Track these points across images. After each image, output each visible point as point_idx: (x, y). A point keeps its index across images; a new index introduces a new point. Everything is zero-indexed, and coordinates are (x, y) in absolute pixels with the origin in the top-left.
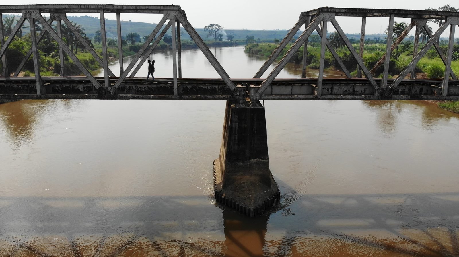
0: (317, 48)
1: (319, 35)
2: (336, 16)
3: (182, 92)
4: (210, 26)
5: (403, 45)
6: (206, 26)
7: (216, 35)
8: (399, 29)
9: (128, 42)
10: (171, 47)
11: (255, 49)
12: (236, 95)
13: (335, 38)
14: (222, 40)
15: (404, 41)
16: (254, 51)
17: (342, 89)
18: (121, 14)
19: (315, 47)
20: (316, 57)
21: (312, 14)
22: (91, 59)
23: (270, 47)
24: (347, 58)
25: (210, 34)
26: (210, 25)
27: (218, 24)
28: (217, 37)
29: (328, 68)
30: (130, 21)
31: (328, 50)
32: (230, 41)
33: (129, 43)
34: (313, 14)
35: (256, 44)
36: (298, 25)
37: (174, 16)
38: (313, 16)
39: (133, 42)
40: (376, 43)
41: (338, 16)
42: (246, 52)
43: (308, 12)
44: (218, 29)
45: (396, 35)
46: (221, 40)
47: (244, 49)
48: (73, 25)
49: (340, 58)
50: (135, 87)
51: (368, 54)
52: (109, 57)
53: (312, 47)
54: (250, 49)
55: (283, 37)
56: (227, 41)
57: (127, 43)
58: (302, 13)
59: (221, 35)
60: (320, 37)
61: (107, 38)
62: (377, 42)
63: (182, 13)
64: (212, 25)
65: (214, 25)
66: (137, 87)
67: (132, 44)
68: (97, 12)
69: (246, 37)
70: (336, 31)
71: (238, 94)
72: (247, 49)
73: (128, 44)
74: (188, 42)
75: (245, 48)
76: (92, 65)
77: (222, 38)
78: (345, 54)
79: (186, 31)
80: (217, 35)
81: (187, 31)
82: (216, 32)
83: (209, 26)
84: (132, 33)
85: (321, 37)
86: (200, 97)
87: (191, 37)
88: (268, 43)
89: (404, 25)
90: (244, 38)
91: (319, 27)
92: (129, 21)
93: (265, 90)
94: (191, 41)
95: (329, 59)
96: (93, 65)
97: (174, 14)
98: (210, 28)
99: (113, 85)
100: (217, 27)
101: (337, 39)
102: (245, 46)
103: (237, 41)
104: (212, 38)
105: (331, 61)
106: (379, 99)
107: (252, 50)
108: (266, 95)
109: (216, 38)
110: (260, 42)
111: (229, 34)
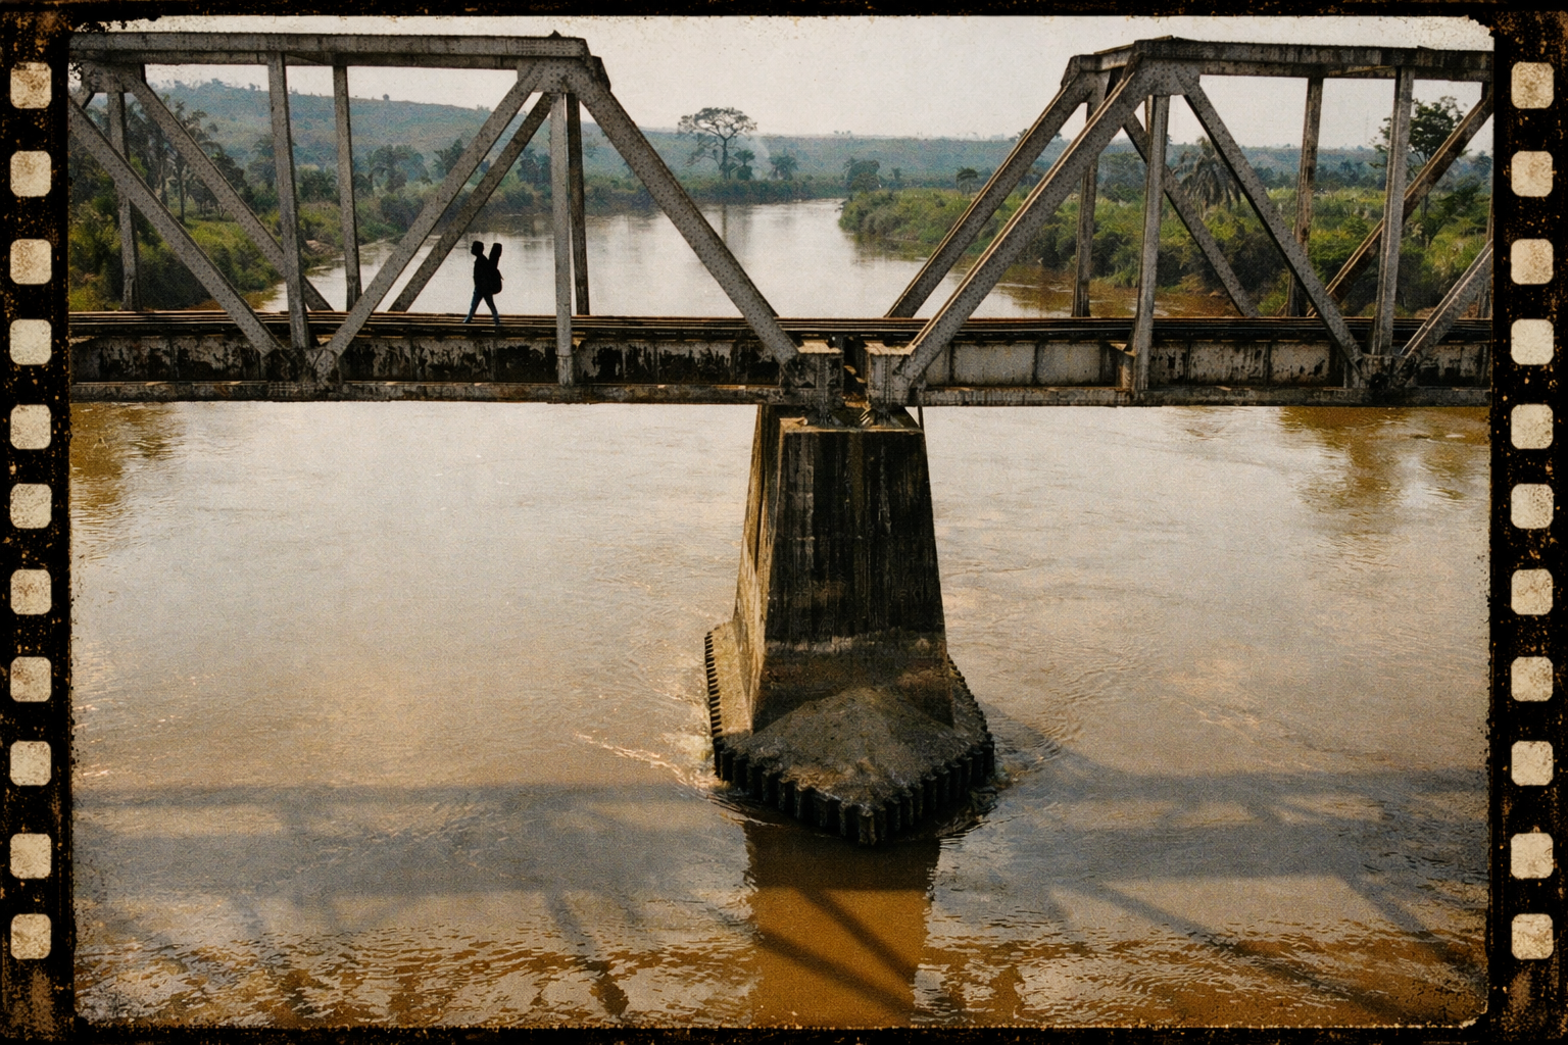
0: (1130, 210)
1: (1138, 155)
2: (1203, 73)
3: (594, 372)
4: (704, 117)
5: (1449, 194)
6: (688, 114)
7: (725, 153)
8: (1433, 129)
9: (374, 183)
10: (548, 201)
11: (881, 214)
12: (801, 383)
13: (1201, 165)
14: (750, 174)
15: (1451, 179)
16: (877, 223)
17: (1226, 359)
18: (350, 69)
19: (1121, 204)
20: (1128, 242)
21: (1113, 64)
22: (240, 245)
23: (942, 204)
24: (1248, 243)
25: (701, 150)
26: (705, 110)
27: (737, 108)
28: (729, 162)
29: (1176, 283)
30: (386, 97)
31: (1172, 213)
32: (780, 178)
33: (379, 185)
34: (1118, 64)
35: (885, 192)
36: (1058, 112)
37: (559, 79)
38: (1116, 73)
39: (395, 182)
40: (1349, 185)
41: (1210, 73)
42: (844, 224)
43: (1098, 58)
44: (735, 131)
45: (1421, 154)
46: (746, 173)
47: (839, 215)
48: (174, 110)
49: (1220, 245)
50: (413, 349)
51: (1319, 232)
52: (309, 242)
53: (1114, 204)
54: (862, 214)
55: (996, 164)
56: (769, 179)
57: (371, 188)
58: (1073, 60)
59: (747, 156)
60: (1141, 161)
61: (297, 168)
62: (1353, 180)
63: (592, 68)
64: (709, 113)
65: (718, 111)
66: (417, 351)
67: (391, 188)
68: (259, 63)
69: (846, 165)
70: (1207, 137)
71: (810, 378)
72: (851, 212)
73: (375, 188)
74: (615, 183)
75: (844, 210)
76: (244, 270)
77: (750, 168)
78: (1241, 229)
79: (606, 138)
80: (731, 153)
81: (611, 139)
82: (725, 140)
83: (698, 118)
84: (390, 147)
85: (1146, 161)
86: (666, 391)
87: (628, 162)
88: (933, 191)
89: (1452, 113)
90: (836, 170)
91: (1136, 120)
92: (380, 97)
93: (927, 368)
94: (627, 177)
95: (1179, 250)
96: (249, 271)
97: (558, 71)
98: (703, 124)
99: (325, 344)
100: (730, 119)
101: (1211, 169)
102: (840, 201)
103: (812, 182)
104: (708, 168)
105: (1185, 258)
106: (1364, 404)
107: (867, 219)
108: (930, 388)
109: (725, 168)
110: (901, 186)
111: (779, 152)
